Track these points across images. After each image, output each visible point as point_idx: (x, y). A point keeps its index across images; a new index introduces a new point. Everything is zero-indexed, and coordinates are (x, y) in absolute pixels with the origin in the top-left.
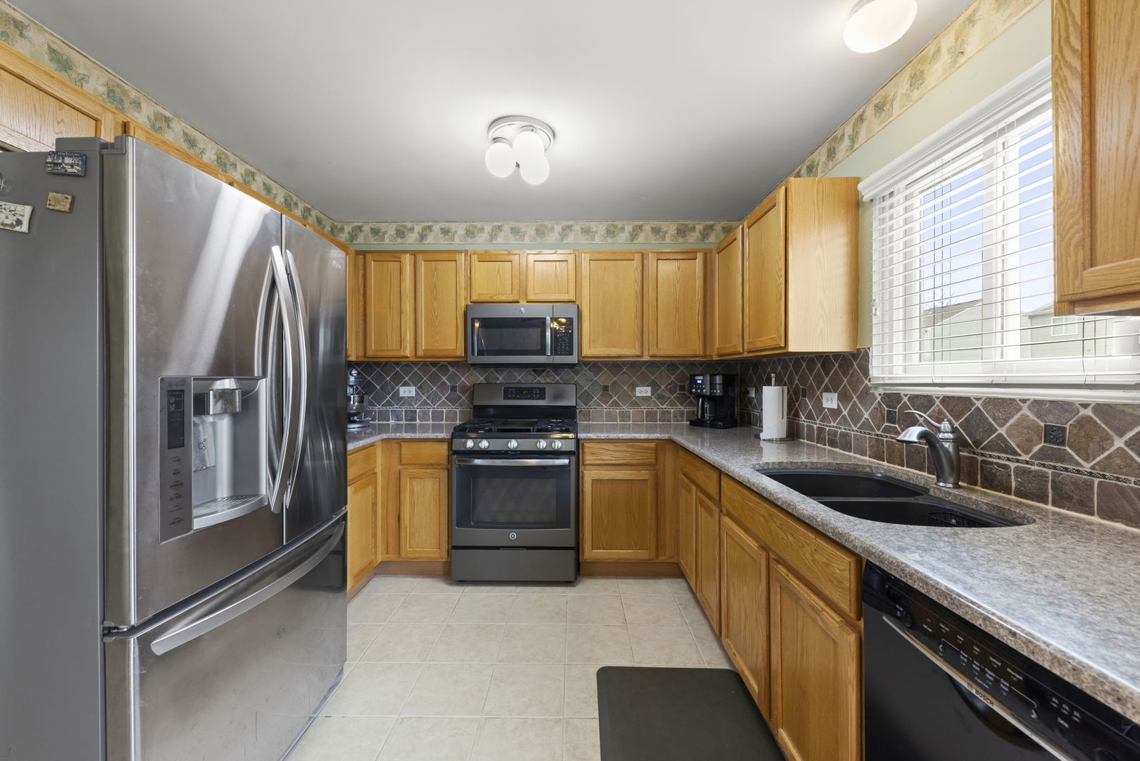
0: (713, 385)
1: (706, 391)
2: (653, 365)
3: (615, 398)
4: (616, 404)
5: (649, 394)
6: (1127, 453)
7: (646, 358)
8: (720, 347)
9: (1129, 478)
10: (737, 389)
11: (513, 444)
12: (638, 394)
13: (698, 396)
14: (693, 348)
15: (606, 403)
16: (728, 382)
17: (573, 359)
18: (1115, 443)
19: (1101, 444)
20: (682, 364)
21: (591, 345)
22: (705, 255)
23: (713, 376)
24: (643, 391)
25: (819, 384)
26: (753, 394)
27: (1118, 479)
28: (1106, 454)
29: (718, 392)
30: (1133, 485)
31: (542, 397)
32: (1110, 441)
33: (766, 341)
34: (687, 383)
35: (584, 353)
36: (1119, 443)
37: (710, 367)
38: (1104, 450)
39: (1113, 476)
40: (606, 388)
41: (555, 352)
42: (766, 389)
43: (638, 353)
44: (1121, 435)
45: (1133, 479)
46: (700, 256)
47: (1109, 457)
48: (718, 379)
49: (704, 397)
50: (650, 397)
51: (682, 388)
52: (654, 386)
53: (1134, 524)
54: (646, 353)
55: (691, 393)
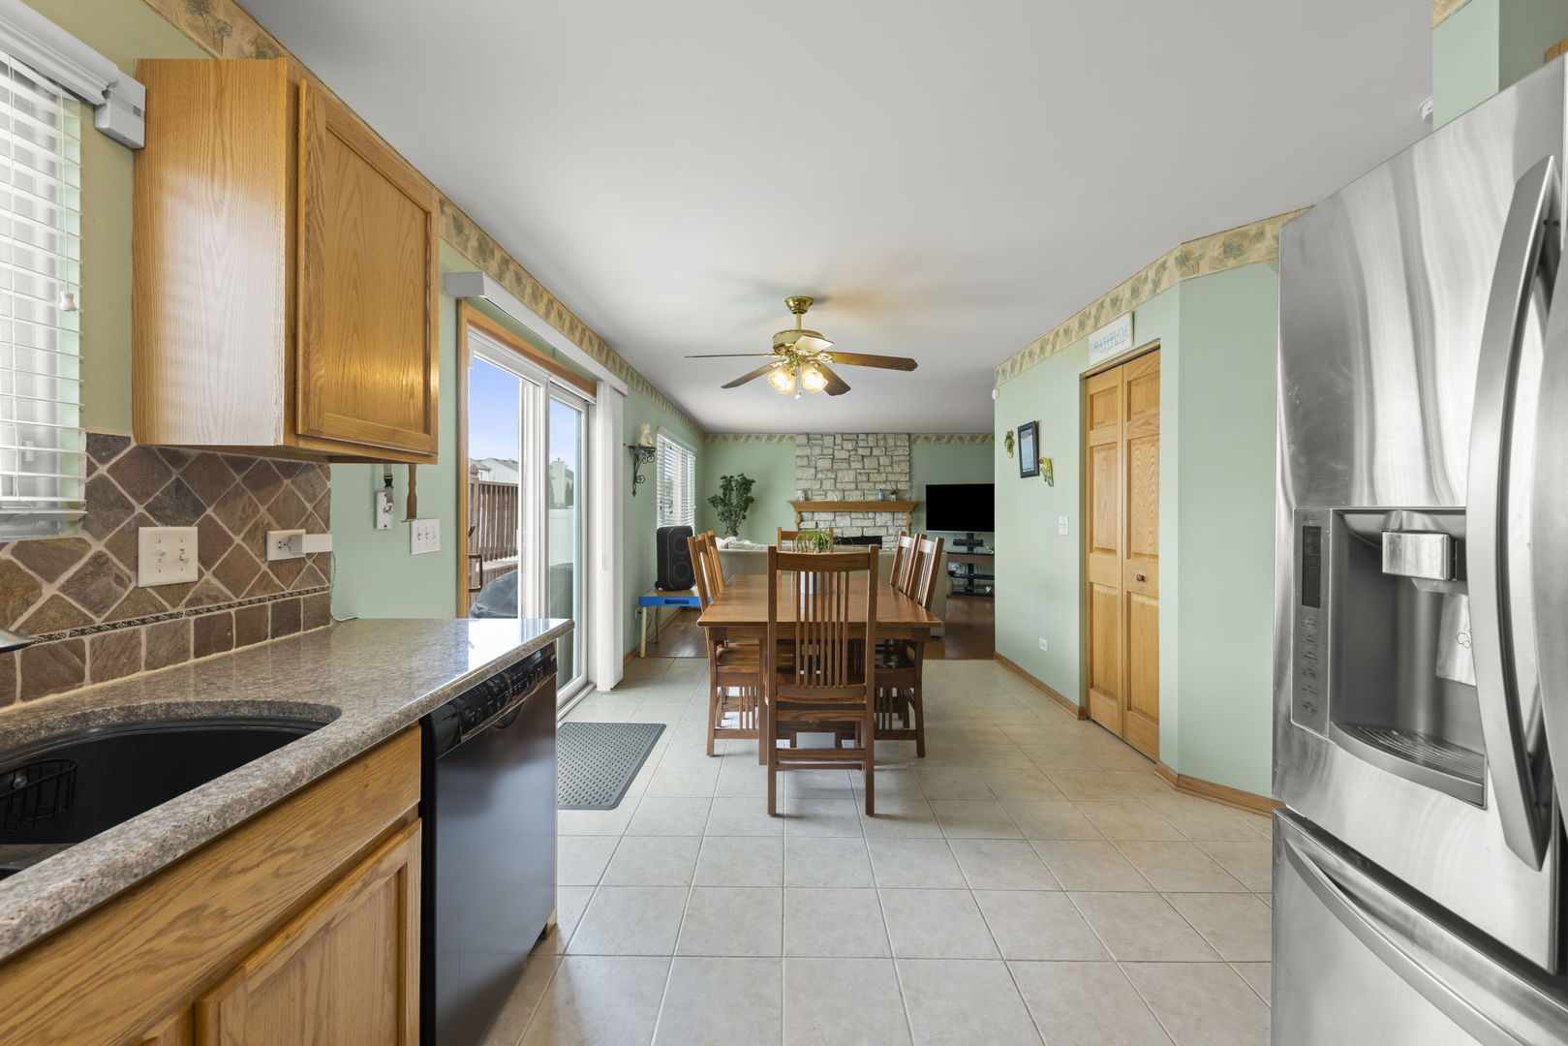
6: (64, 600)
9: (64, 631)
18: (43, 591)
19: (25, 597)
27: (50, 638)
28: (32, 609)
30: (67, 639)
32: (38, 591)
36: (49, 591)
38: (28, 604)
39: (43, 636)
44: (51, 580)
45: (67, 632)
47: (40, 611)
53: (67, 687)
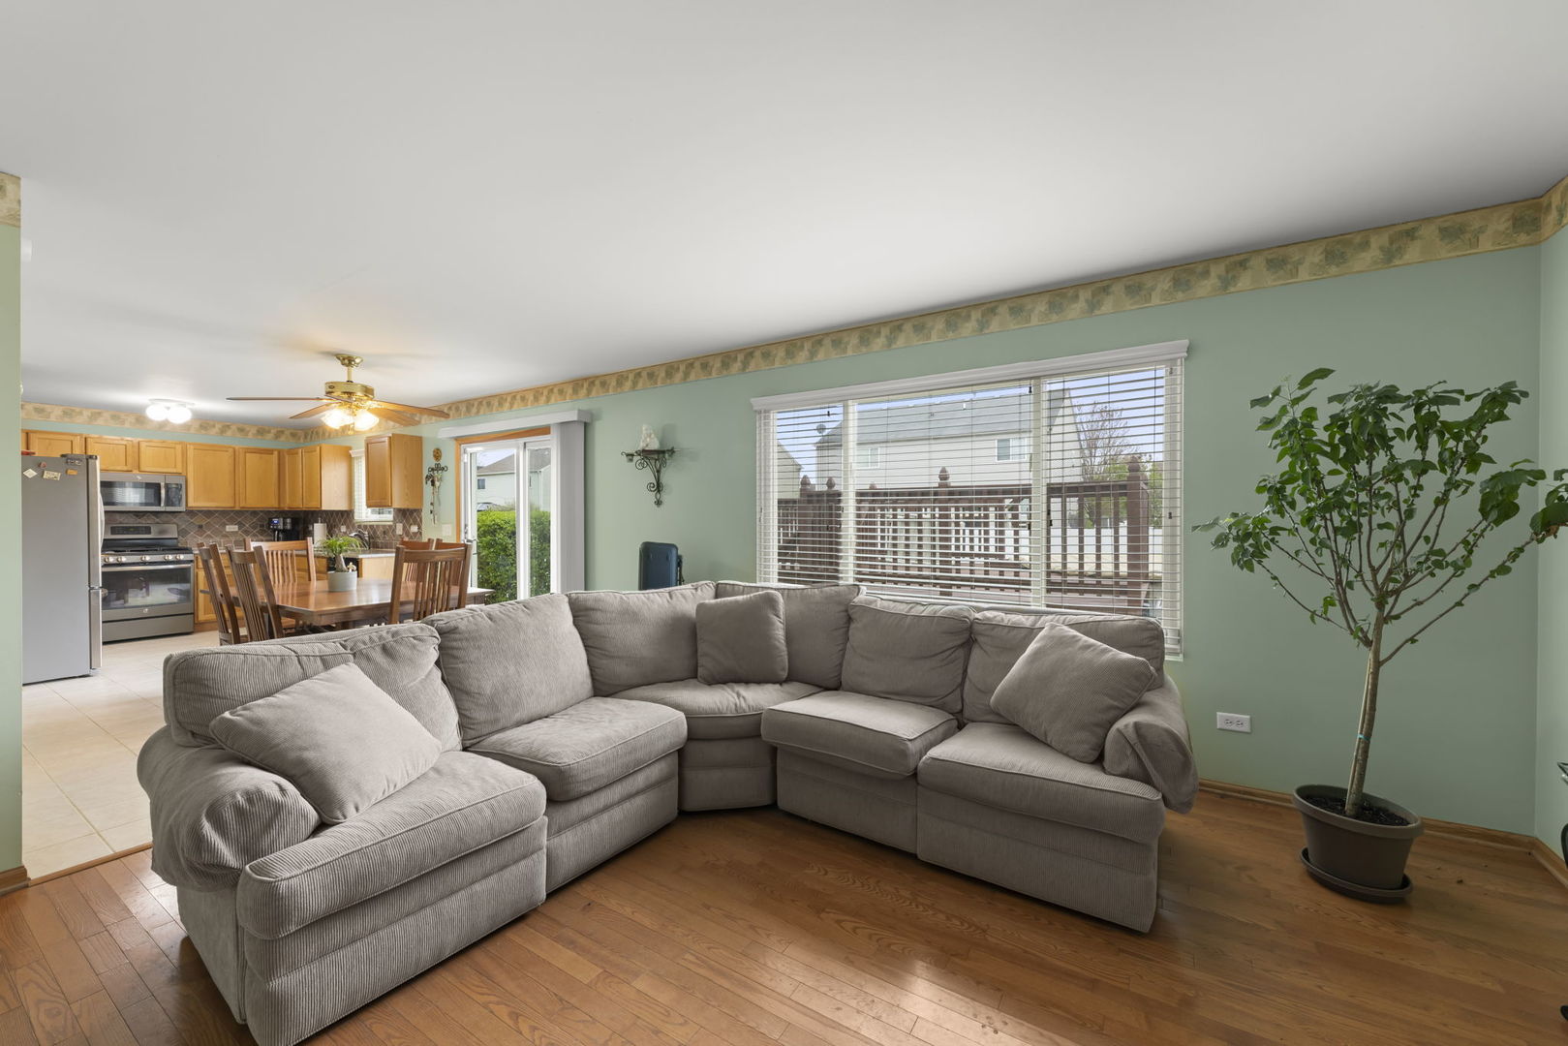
0: (285, 524)
1: (281, 527)
2: (241, 513)
3: (209, 533)
4: (209, 536)
5: (237, 530)
7: (237, 508)
8: (288, 504)
10: (301, 526)
11: (148, 558)
12: (227, 530)
13: (274, 530)
14: (271, 503)
15: (201, 536)
16: (295, 522)
17: (182, 508)
20: (261, 511)
21: (195, 500)
22: (279, 453)
23: (284, 519)
24: (231, 528)
25: (340, 521)
26: (311, 528)
29: (289, 527)
31: (150, 533)
33: (312, 505)
34: (265, 523)
35: (189, 505)
37: (282, 514)
40: (201, 527)
41: (167, 504)
42: (315, 525)
43: (232, 505)
46: (276, 453)
48: (288, 521)
49: (279, 531)
50: (237, 532)
51: (262, 526)
52: (241, 525)
54: (237, 504)
55: (269, 528)
